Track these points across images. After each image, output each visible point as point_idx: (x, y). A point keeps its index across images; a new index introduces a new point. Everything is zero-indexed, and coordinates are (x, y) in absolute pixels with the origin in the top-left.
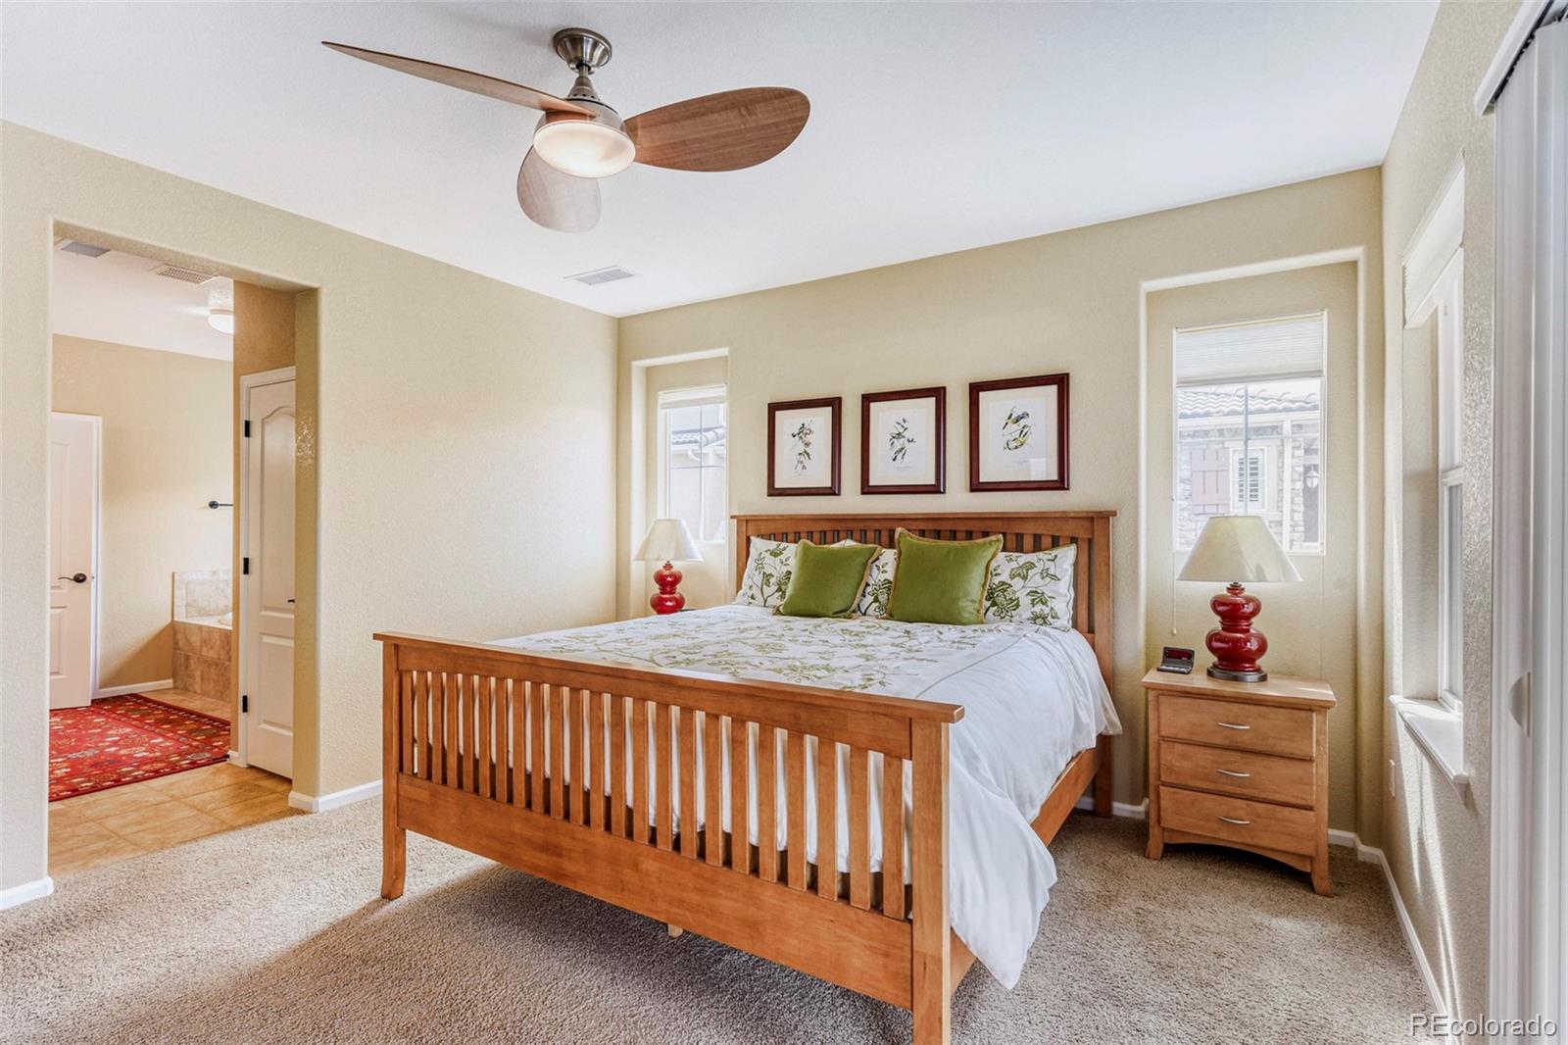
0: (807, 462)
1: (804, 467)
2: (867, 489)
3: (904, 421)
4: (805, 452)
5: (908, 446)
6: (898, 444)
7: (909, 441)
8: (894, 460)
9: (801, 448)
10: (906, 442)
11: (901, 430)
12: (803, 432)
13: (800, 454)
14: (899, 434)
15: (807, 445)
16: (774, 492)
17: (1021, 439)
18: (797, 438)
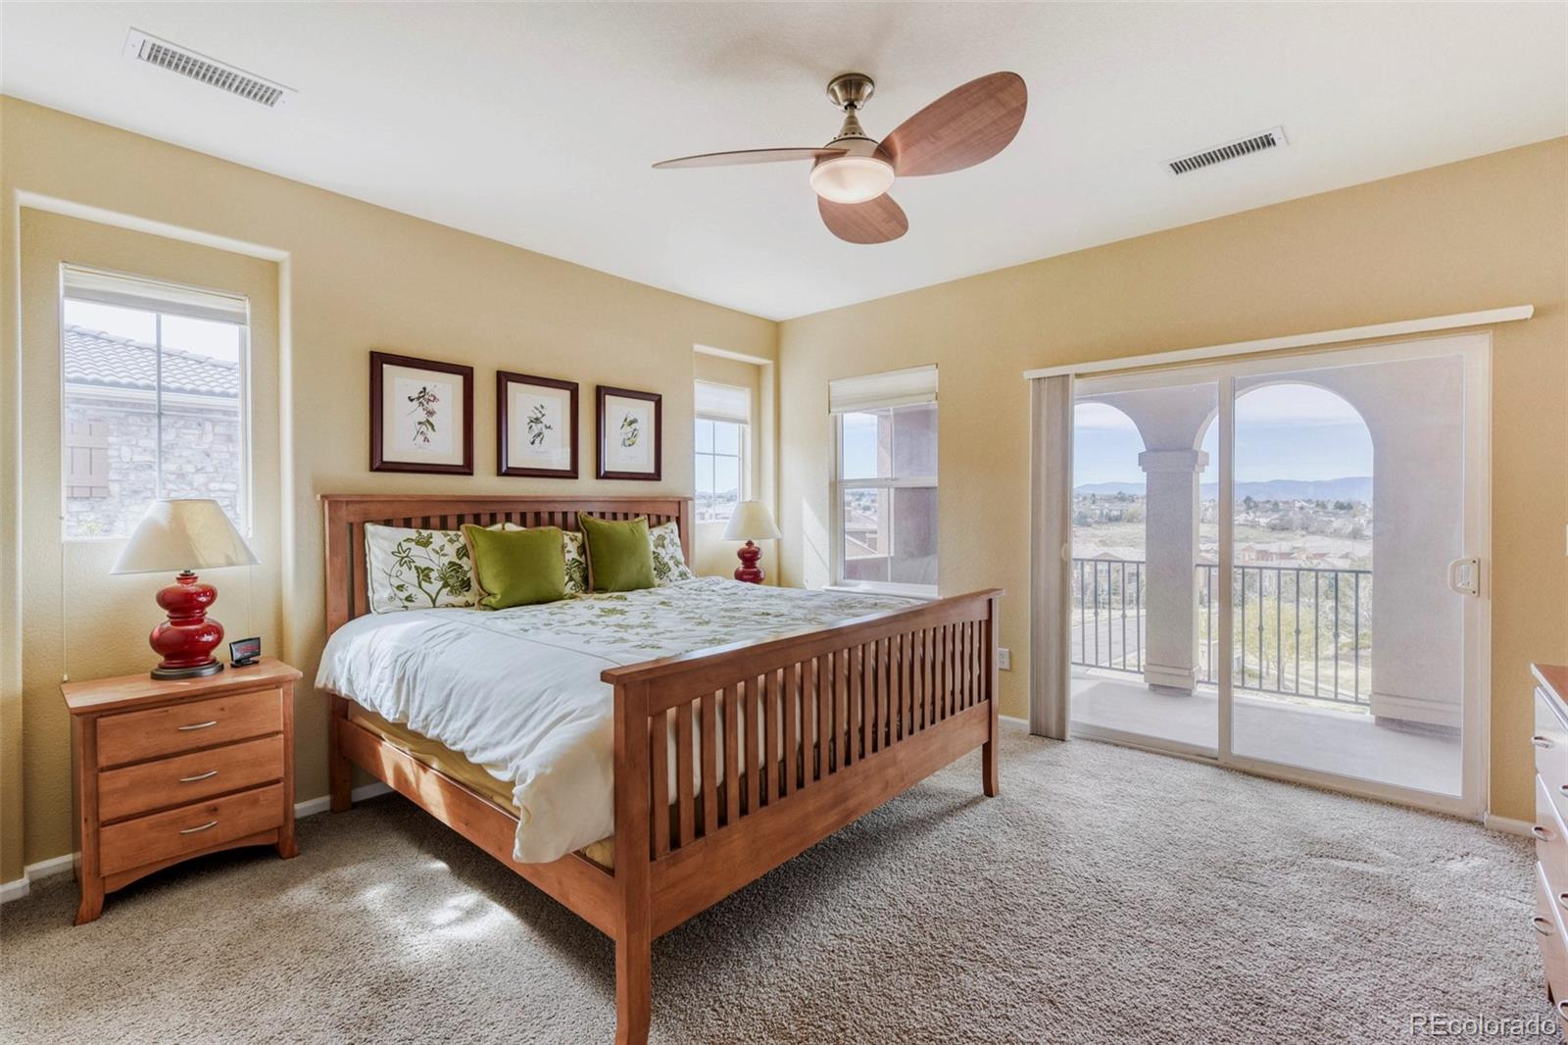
0: (430, 434)
1: (426, 439)
2: (504, 471)
3: (542, 407)
4: (428, 421)
5: (546, 432)
6: (536, 428)
7: (546, 427)
8: (533, 443)
9: (423, 417)
10: (544, 429)
11: (539, 416)
12: (423, 397)
13: (420, 423)
14: (537, 419)
15: (431, 413)
16: (378, 464)
17: (633, 439)
18: (415, 403)
